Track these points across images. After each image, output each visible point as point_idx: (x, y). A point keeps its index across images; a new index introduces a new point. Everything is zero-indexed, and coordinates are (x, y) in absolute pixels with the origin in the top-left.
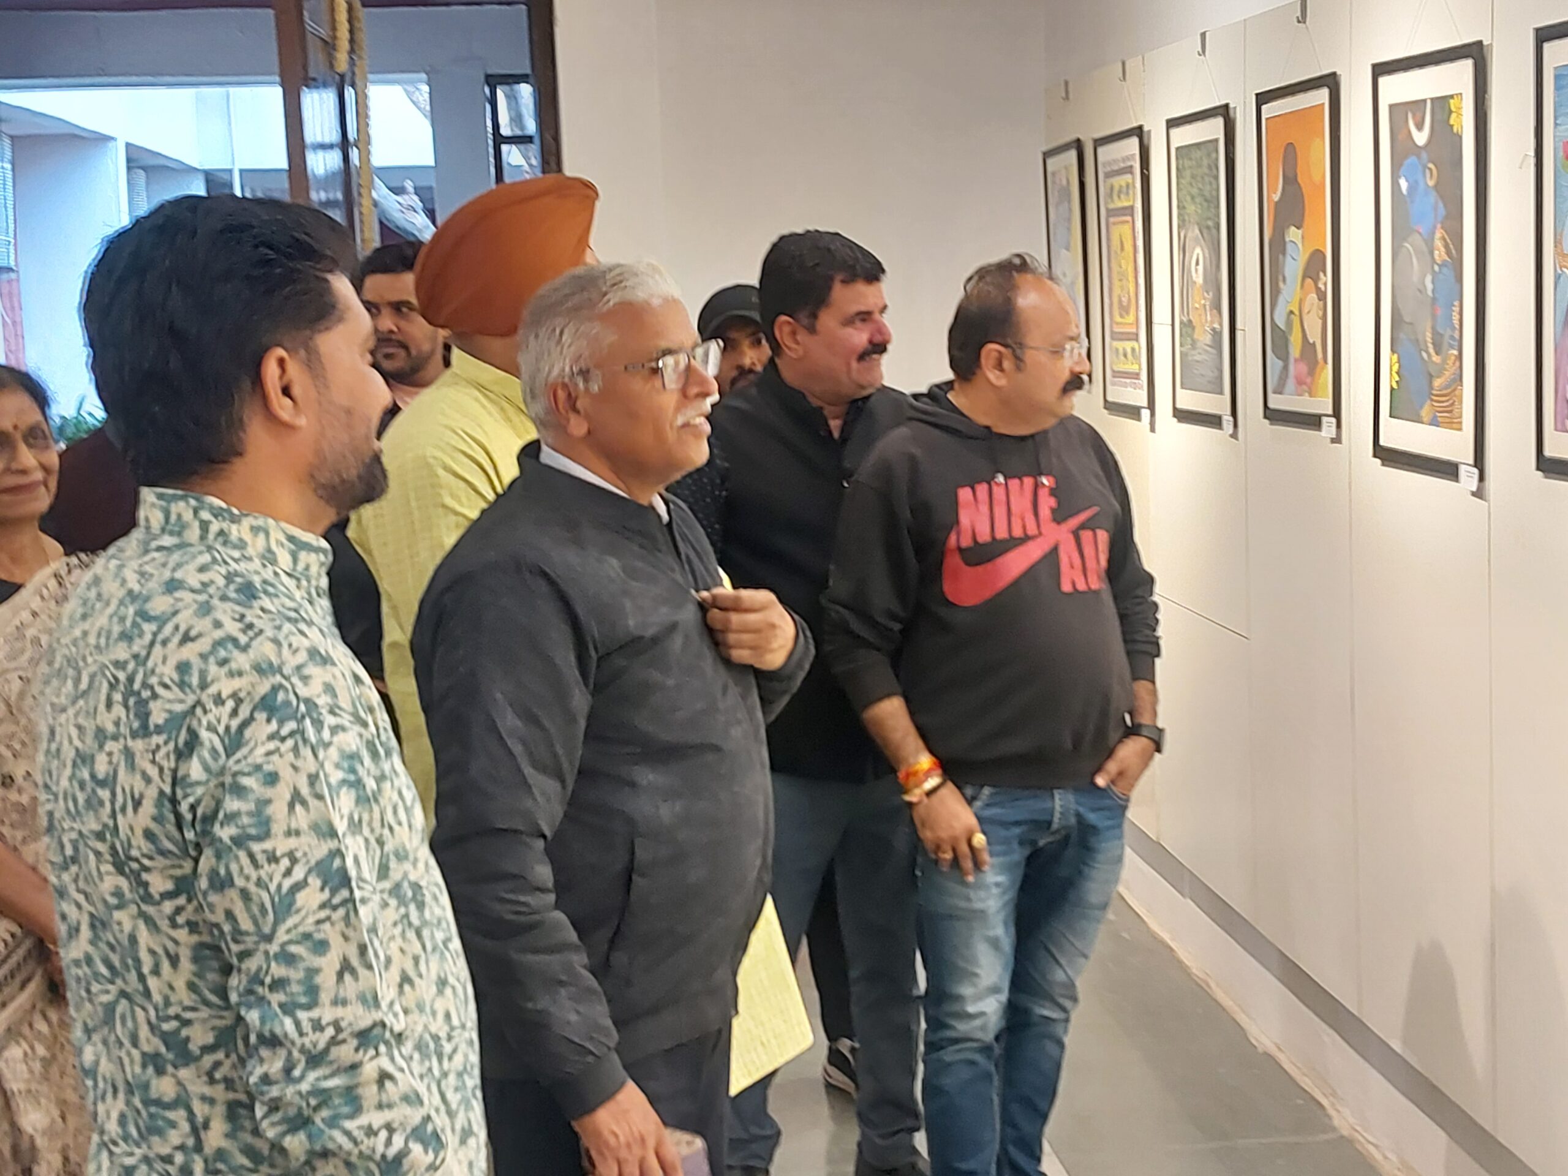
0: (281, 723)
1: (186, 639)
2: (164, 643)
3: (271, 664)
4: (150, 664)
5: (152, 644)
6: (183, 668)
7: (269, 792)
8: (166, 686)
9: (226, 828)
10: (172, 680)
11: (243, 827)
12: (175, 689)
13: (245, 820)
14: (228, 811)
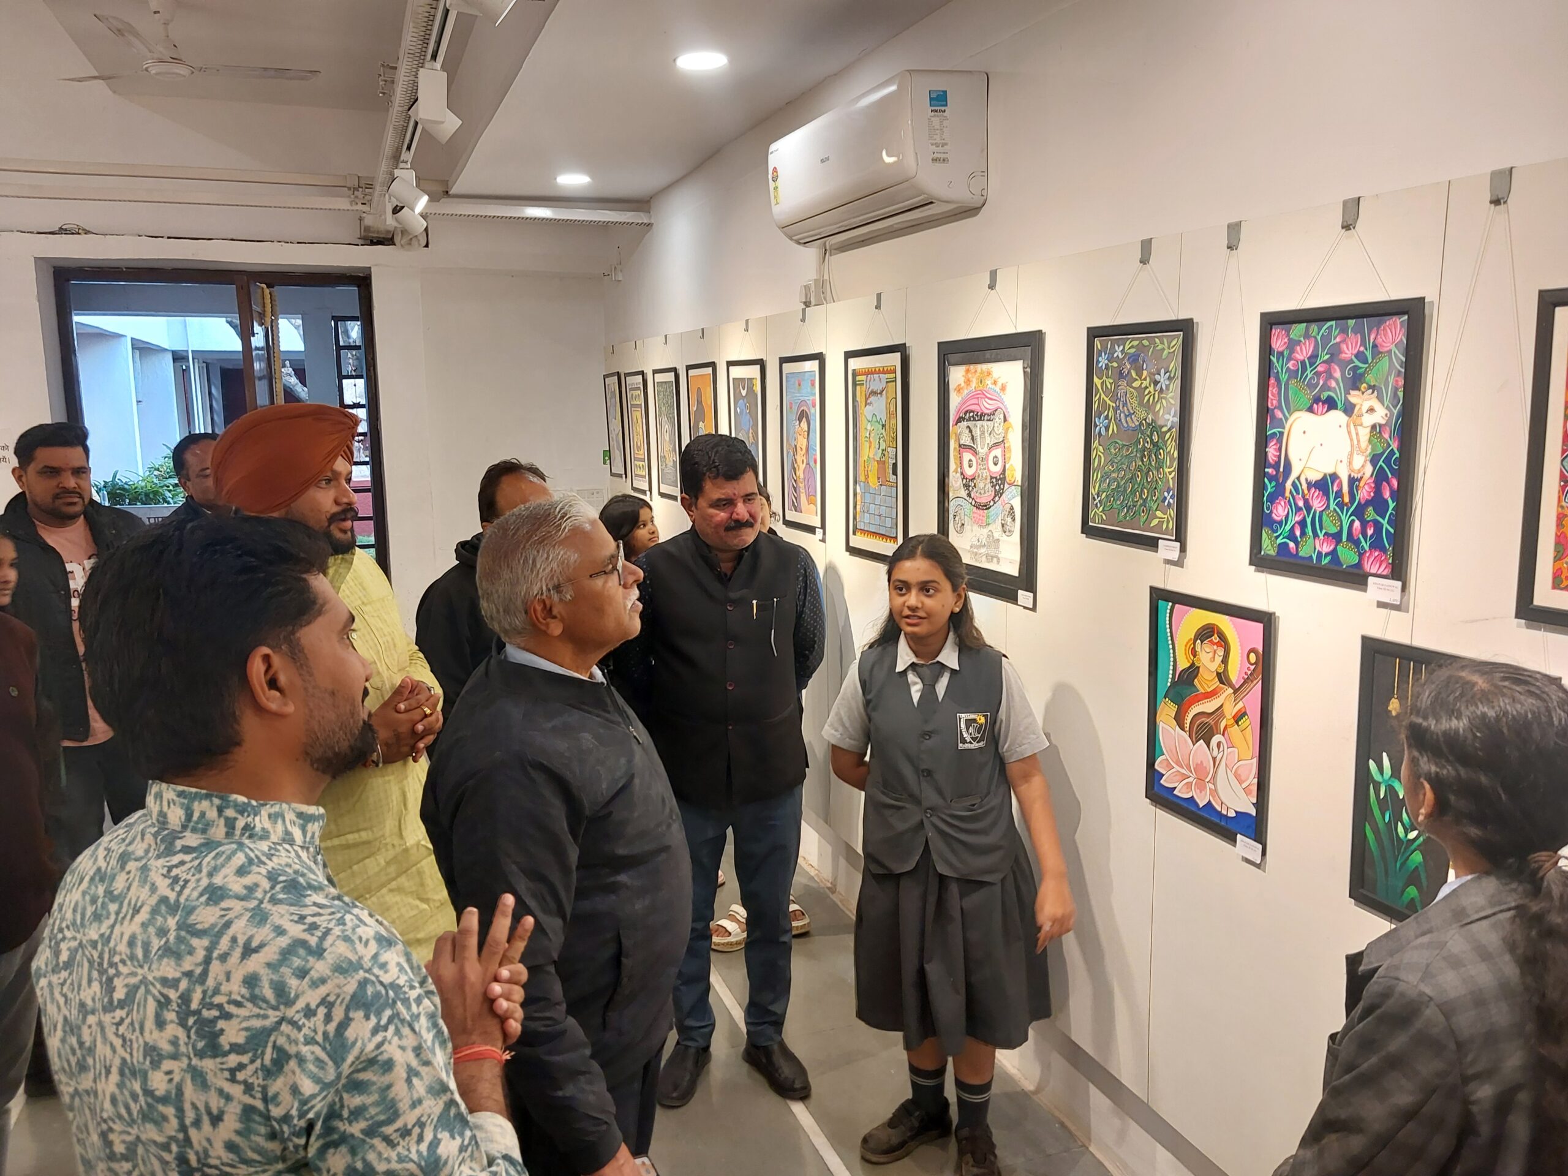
0: (379, 1014)
1: (249, 951)
2: (224, 958)
3: (350, 962)
4: (210, 982)
5: (207, 961)
6: (251, 981)
7: (386, 1079)
8: (239, 1004)
9: (354, 1124)
10: (243, 997)
11: (372, 1118)
12: (249, 1005)
13: (373, 1111)
14: (352, 1106)
